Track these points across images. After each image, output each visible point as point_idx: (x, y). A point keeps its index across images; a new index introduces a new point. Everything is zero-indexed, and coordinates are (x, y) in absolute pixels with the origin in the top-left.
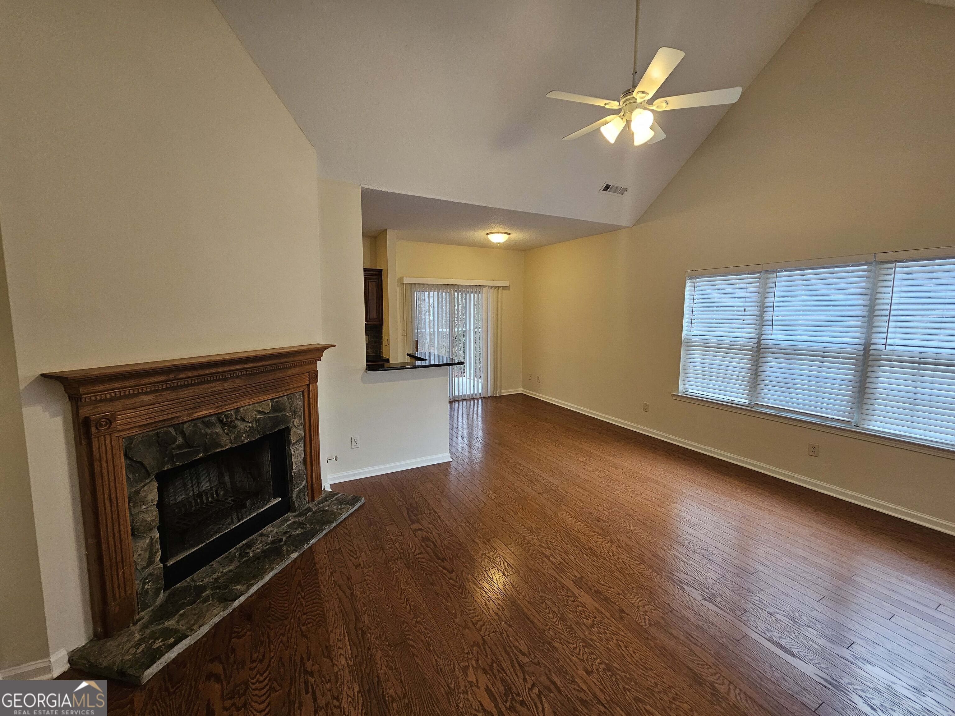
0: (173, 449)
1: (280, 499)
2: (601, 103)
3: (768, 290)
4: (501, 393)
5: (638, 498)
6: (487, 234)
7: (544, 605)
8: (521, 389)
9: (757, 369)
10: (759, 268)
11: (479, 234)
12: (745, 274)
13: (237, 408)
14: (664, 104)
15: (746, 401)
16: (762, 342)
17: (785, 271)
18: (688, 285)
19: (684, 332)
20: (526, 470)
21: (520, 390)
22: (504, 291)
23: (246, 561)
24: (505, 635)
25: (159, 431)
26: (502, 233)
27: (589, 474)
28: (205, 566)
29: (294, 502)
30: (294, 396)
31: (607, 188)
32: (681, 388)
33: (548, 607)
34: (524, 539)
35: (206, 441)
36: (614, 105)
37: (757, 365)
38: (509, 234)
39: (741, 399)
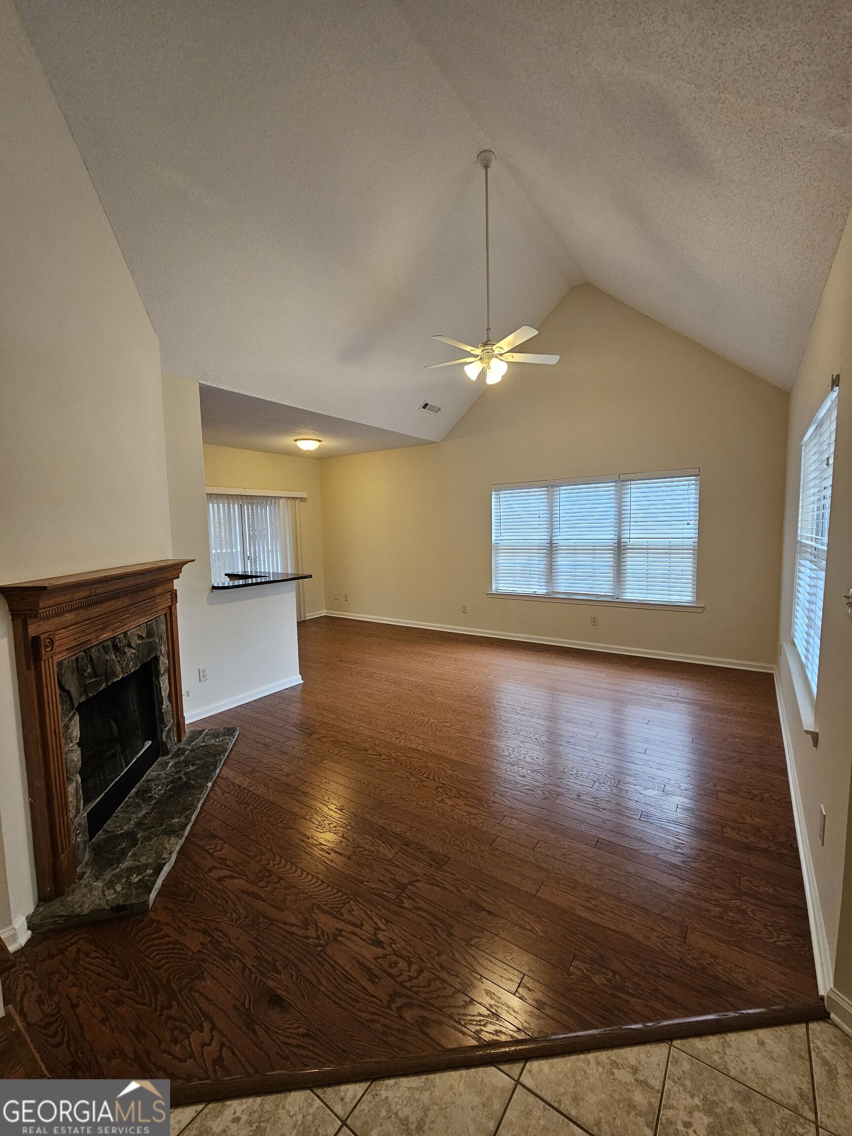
0: (86, 677)
1: (151, 742)
2: (469, 348)
3: (554, 501)
4: (305, 617)
5: (489, 677)
6: (296, 440)
7: (468, 753)
8: (325, 611)
9: (551, 564)
10: (547, 483)
11: (287, 441)
12: (537, 488)
13: (125, 632)
14: (511, 357)
15: (545, 591)
16: (554, 542)
17: (565, 486)
18: (493, 496)
19: (494, 538)
20: (384, 676)
21: (323, 613)
22: (301, 503)
23: (155, 804)
24: (454, 776)
25: (78, 655)
26: (313, 440)
27: (440, 669)
28: (108, 818)
29: (165, 744)
30: (160, 618)
31: (424, 407)
32: (494, 587)
33: (472, 754)
34: (423, 722)
35: (106, 669)
36: (478, 352)
37: (551, 560)
38: (320, 441)
39: (542, 591)
